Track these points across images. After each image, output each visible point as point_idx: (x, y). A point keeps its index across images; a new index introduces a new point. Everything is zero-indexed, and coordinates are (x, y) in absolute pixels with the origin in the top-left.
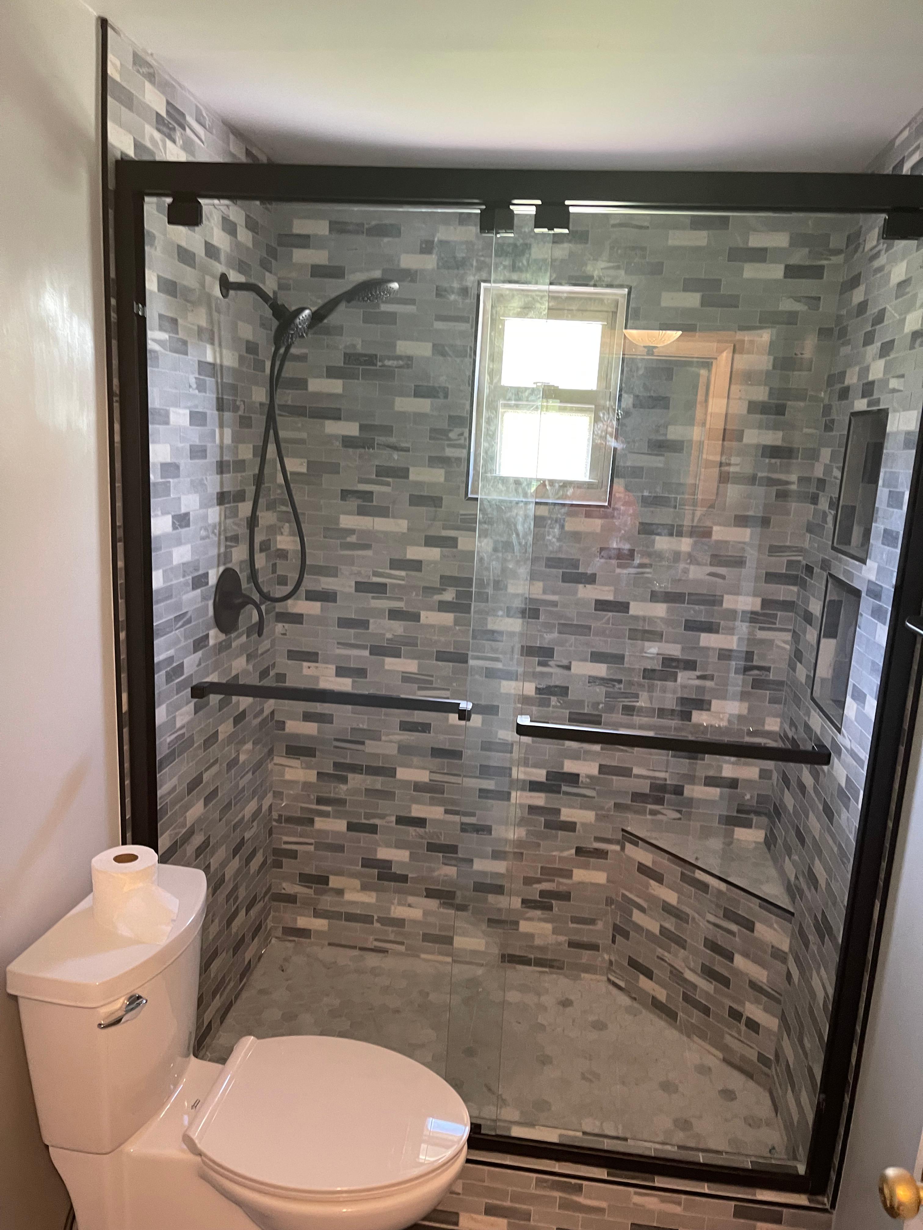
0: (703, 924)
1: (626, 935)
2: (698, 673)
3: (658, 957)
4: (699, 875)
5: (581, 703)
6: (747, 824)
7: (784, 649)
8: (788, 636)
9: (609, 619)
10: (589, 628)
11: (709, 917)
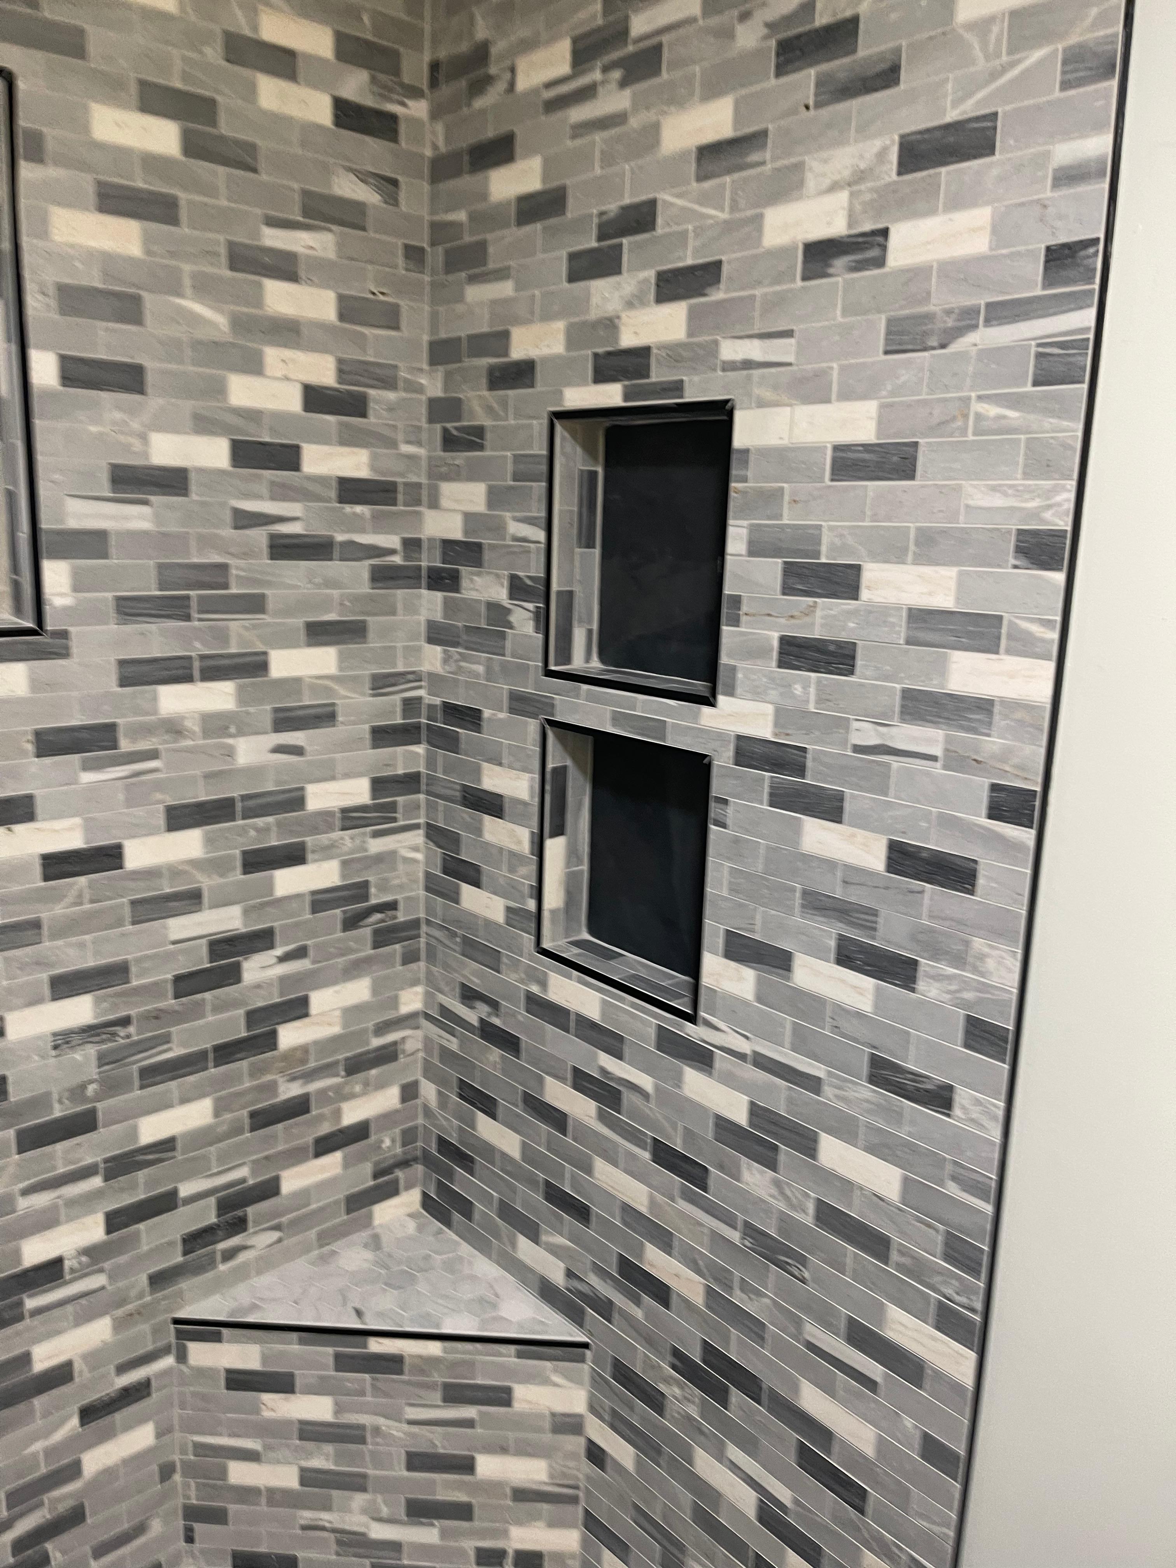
1: (218, 1516)
2: (279, 951)
3: (304, 1528)
4: (376, 1346)
5: (41, 1102)
6: (389, 1191)
7: (415, 861)
8: (418, 837)
9: (80, 896)
10: (36, 925)
11: (411, 1413)
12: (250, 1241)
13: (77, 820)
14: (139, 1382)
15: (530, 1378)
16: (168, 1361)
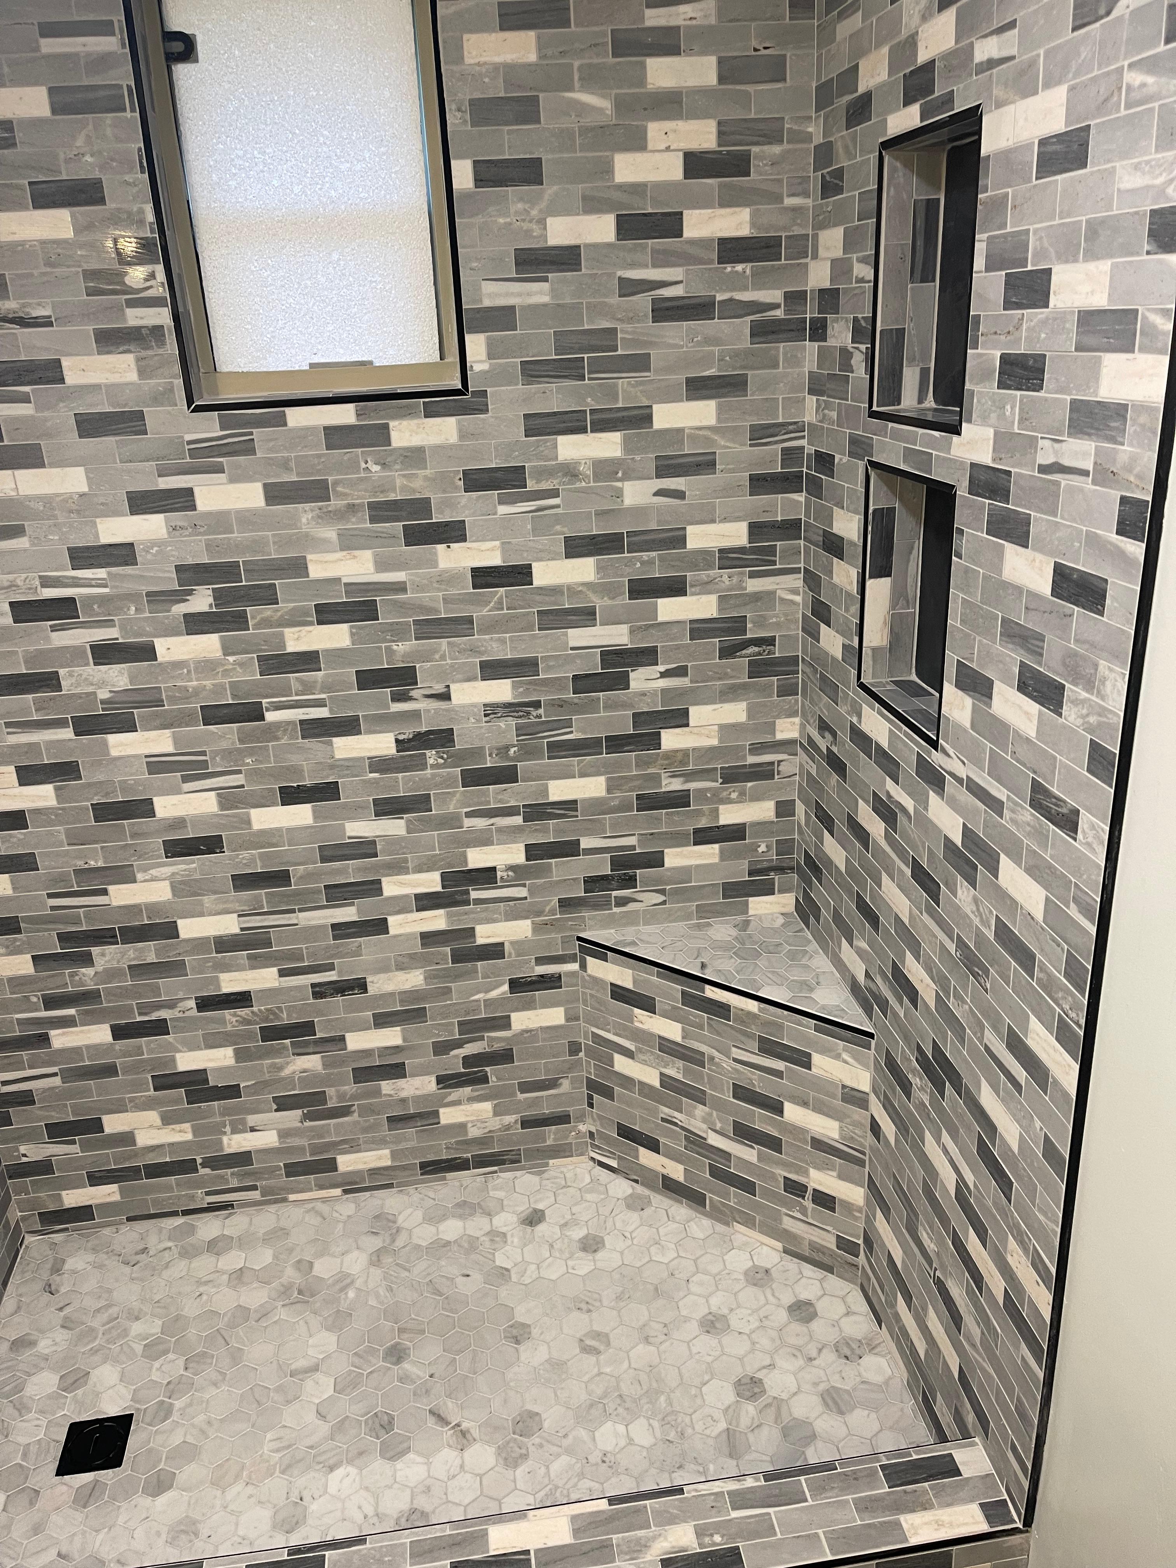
0: (727, 1065)
1: (608, 1093)
2: (662, 668)
3: (663, 1120)
4: (711, 992)
5: (476, 753)
6: (767, 890)
7: (792, 602)
8: (797, 581)
9: (500, 602)
10: (470, 620)
11: (736, 1053)
12: (639, 896)
13: (497, 543)
14: (552, 975)
15: (825, 1051)
16: (575, 967)
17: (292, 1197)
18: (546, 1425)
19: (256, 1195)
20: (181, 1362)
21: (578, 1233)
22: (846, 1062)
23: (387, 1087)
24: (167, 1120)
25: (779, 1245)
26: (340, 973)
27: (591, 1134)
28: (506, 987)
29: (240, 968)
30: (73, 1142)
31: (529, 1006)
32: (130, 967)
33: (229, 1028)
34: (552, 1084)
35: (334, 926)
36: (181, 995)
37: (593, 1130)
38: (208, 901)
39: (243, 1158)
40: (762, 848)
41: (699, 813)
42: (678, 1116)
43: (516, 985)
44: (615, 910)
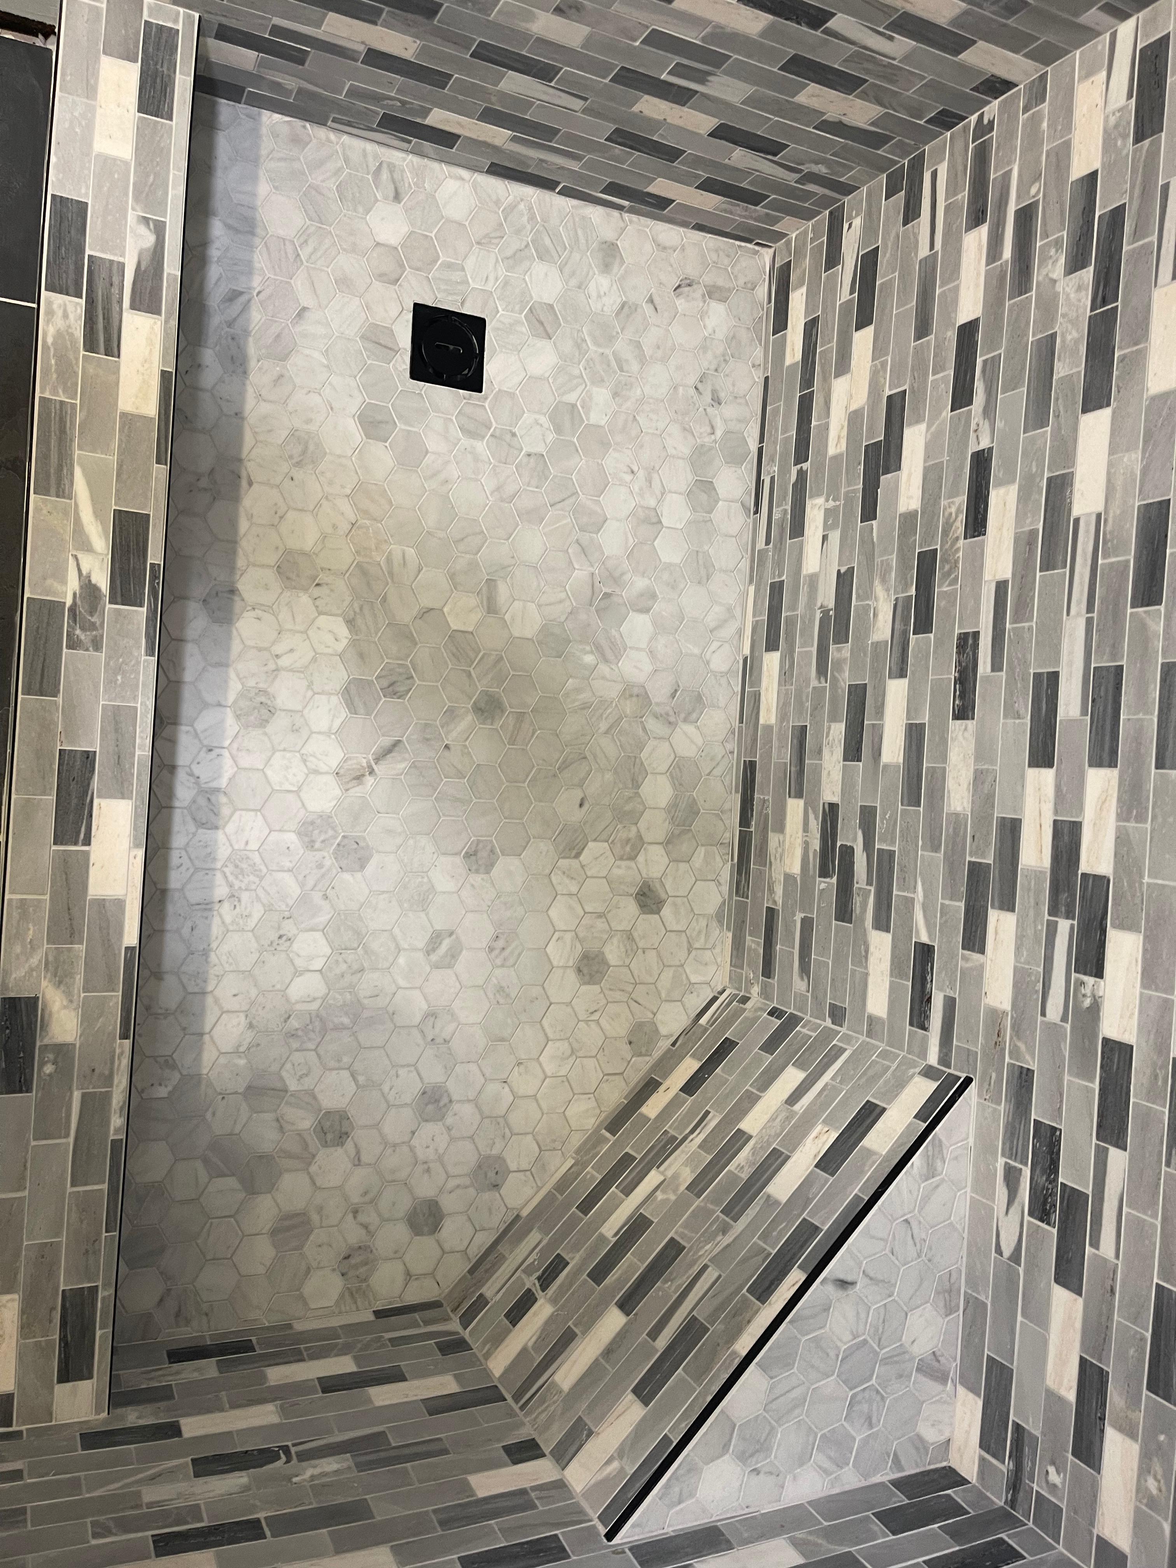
1: (772, 1045)
3: (706, 1115)
4: (795, 1278)
6: (988, 1441)
11: (711, 1274)
12: (1015, 1210)
14: (927, 1017)
15: (638, 1434)
16: (933, 1058)
17: (752, 589)
18: (347, 876)
19: (761, 544)
20: (541, 449)
21: (613, 953)
22: (608, 1462)
23: (838, 730)
24: (854, 418)
25: (525, 1213)
26: (986, 679)
27: (745, 1000)
28: (924, 939)
29: (1020, 517)
30: (852, 292)
31: (896, 968)
32: (1053, 336)
33: (944, 502)
34: (805, 969)
35: (1054, 677)
36: (999, 424)
37: (749, 1005)
38: (1134, 460)
39: (798, 528)
40: (1054, 1477)
41: (1134, 1401)
42: (698, 1138)
43: (925, 953)
44: (1001, 1161)
